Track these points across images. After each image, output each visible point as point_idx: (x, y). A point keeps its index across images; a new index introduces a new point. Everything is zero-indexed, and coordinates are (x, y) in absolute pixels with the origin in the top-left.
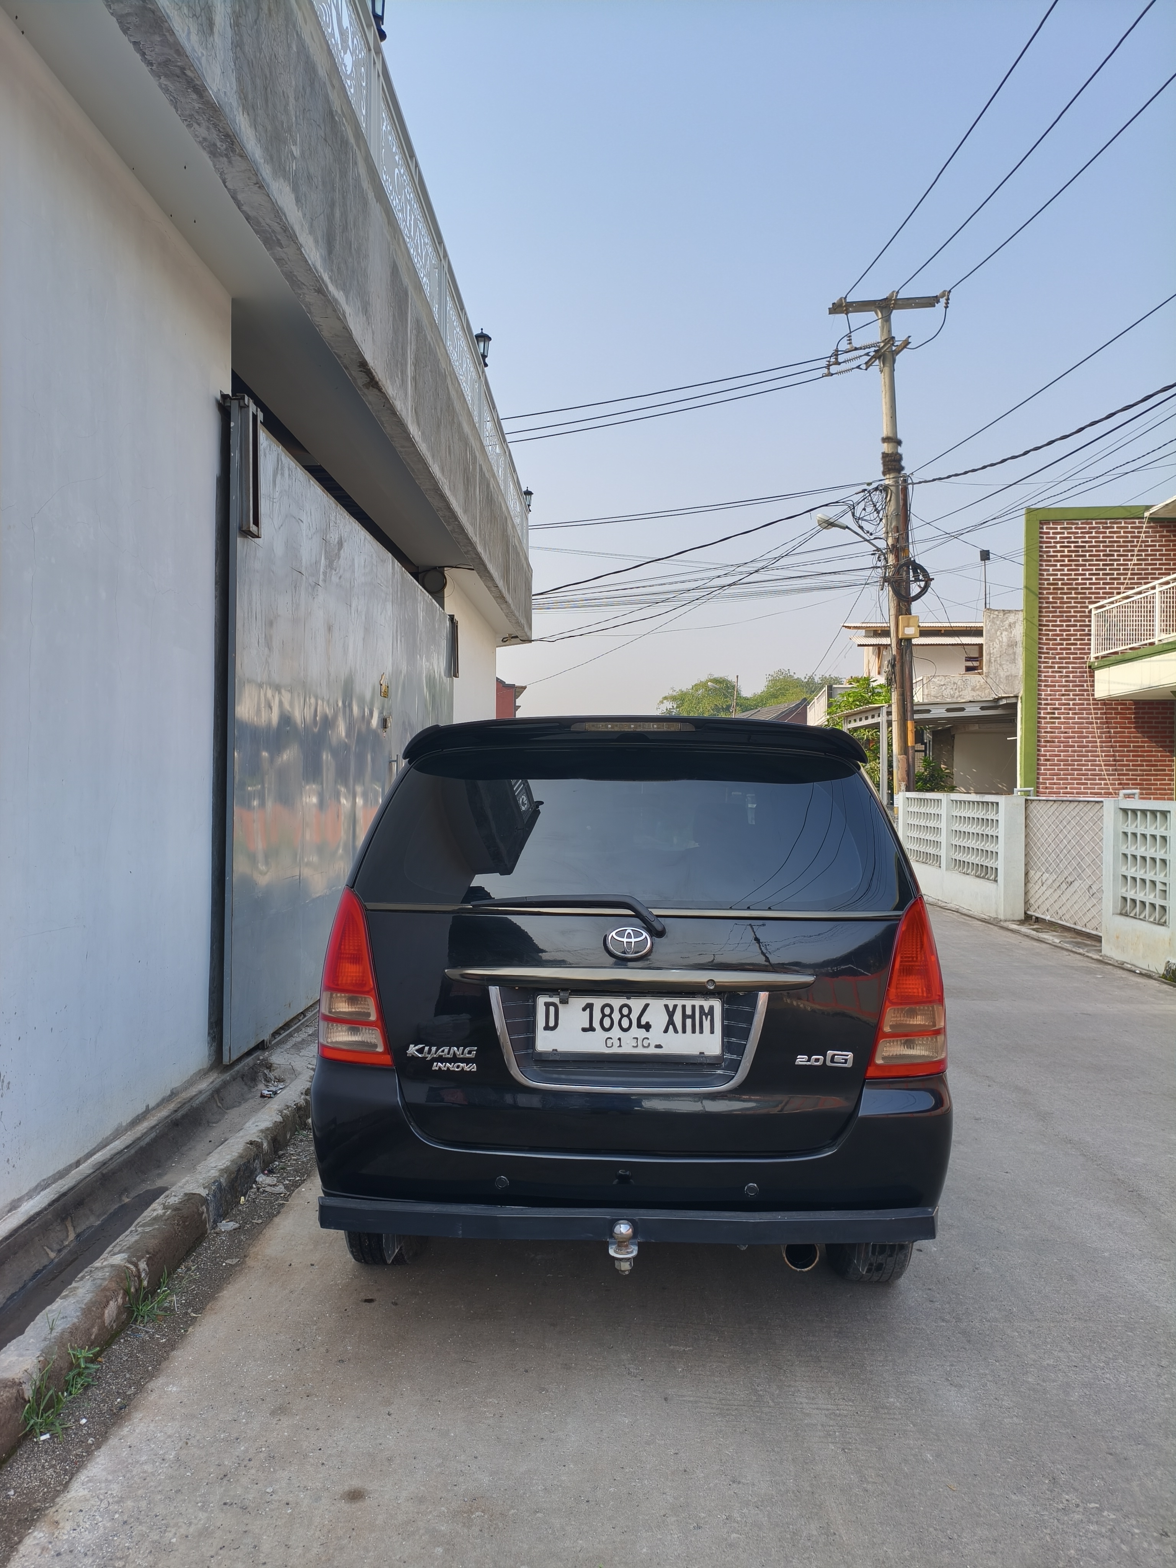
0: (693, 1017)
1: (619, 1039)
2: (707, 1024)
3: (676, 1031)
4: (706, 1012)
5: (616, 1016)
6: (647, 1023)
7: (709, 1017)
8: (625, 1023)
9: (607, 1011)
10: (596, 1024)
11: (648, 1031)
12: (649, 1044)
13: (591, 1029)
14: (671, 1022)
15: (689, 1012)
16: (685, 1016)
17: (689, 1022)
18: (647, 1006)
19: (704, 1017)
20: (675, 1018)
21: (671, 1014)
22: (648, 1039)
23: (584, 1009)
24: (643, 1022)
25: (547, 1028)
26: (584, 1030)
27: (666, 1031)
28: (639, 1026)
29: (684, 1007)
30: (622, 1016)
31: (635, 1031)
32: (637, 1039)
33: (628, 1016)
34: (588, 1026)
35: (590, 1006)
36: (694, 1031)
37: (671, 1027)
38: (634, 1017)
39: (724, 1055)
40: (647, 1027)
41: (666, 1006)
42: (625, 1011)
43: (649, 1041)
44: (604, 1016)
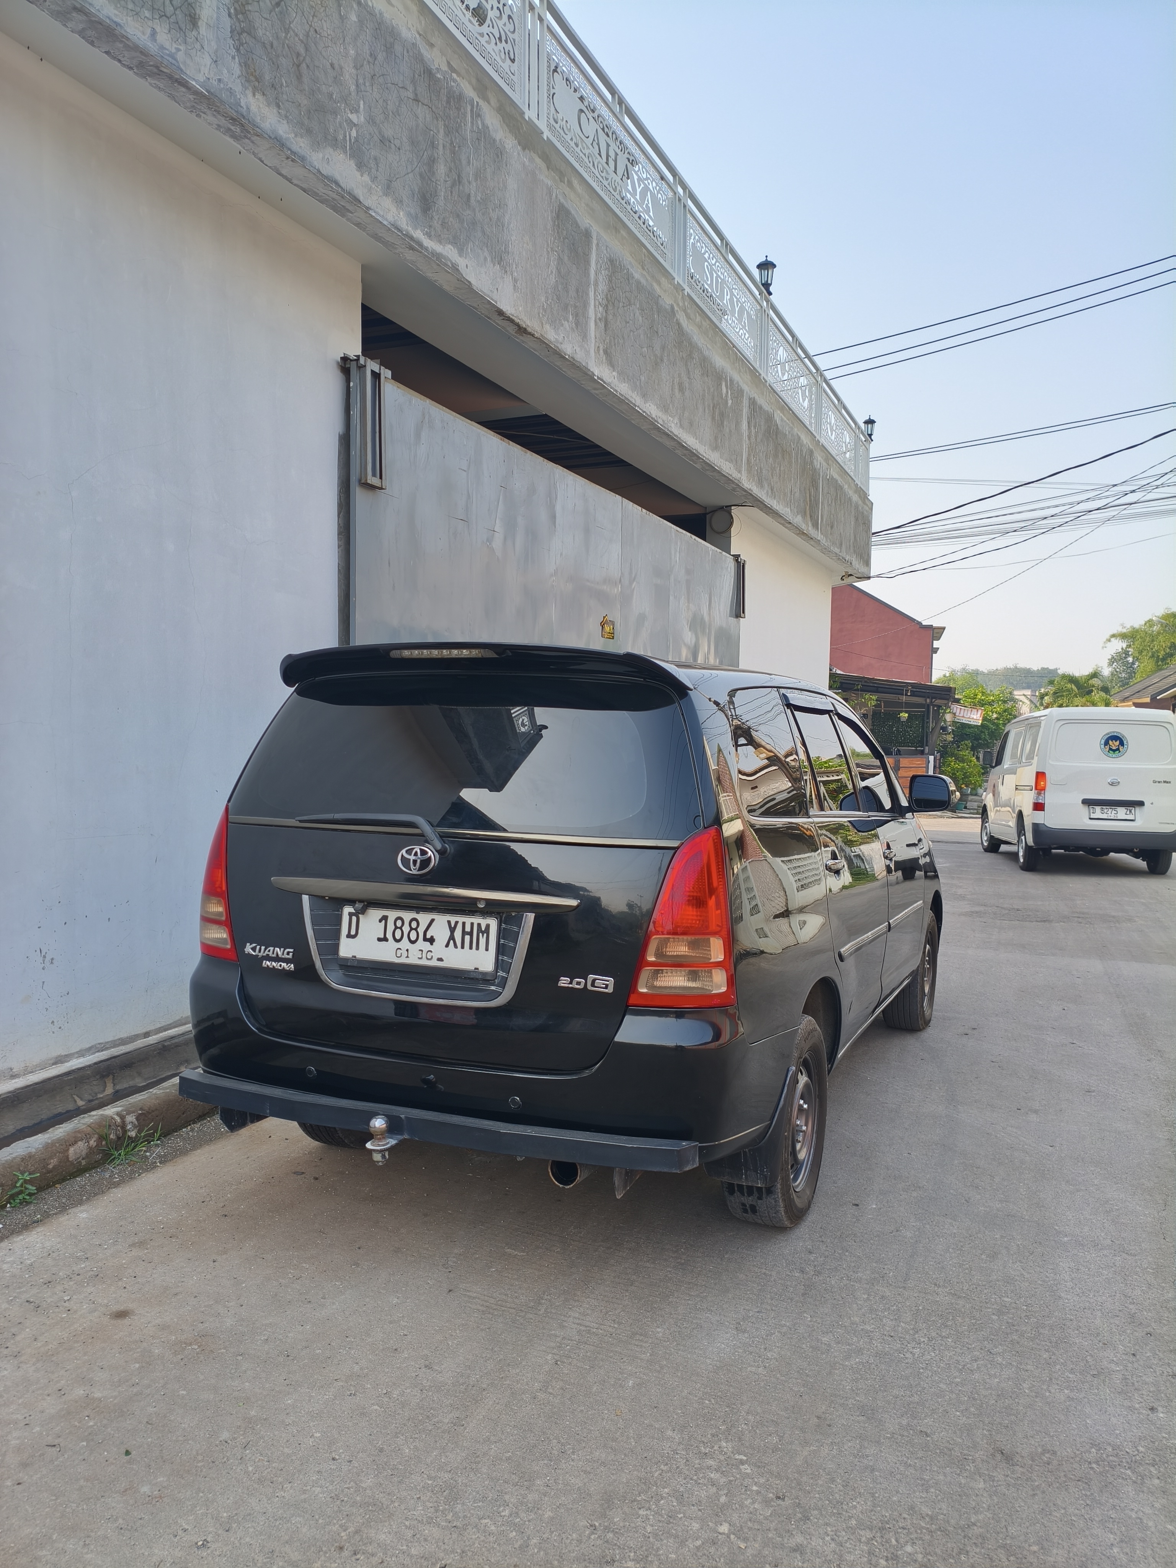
0: (471, 934)
1: (407, 950)
2: (483, 941)
3: (456, 946)
4: (483, 929)
5: (406, 929)
6: (432, 937)
7: (485, 935)
8: (413, 936)
9: (399, 923)
10: (389, 935)
11: (432, 944)
12: (432, 957)
13: (385, 939)
14: (452, 938)
15: (468, 929)
16: (464, 933)
17: (467, 938)
18: (433, 921)
19: (481, 934)
20: (455, 934)
21: (452, 930)
22: (431, 951)
23: (380, 921)
24: (428, 936)
25: (349, 936)
26: (379, 940)
27: (447, 946)
28: (425, 939)
29: (464, 924)
30: (411, 929)
31: (422, 944)
32: (422, 951)
33: (416, 929)
34: (382, 936)
35: (385, 918)
36: (471, 948)
37: (452, 942)
38: (421, 930)
39: (497, 972)
40: (431, 940)
41: (449, 922)
42: (414, 925)
43: (432, 954)
44: (396, 928)
